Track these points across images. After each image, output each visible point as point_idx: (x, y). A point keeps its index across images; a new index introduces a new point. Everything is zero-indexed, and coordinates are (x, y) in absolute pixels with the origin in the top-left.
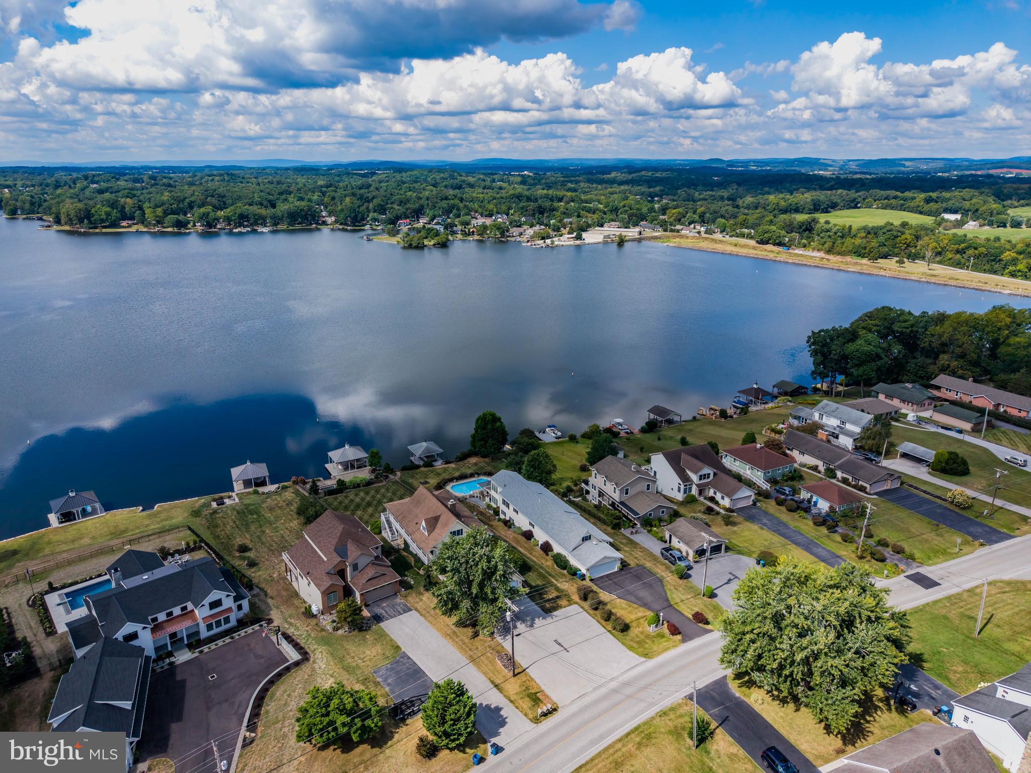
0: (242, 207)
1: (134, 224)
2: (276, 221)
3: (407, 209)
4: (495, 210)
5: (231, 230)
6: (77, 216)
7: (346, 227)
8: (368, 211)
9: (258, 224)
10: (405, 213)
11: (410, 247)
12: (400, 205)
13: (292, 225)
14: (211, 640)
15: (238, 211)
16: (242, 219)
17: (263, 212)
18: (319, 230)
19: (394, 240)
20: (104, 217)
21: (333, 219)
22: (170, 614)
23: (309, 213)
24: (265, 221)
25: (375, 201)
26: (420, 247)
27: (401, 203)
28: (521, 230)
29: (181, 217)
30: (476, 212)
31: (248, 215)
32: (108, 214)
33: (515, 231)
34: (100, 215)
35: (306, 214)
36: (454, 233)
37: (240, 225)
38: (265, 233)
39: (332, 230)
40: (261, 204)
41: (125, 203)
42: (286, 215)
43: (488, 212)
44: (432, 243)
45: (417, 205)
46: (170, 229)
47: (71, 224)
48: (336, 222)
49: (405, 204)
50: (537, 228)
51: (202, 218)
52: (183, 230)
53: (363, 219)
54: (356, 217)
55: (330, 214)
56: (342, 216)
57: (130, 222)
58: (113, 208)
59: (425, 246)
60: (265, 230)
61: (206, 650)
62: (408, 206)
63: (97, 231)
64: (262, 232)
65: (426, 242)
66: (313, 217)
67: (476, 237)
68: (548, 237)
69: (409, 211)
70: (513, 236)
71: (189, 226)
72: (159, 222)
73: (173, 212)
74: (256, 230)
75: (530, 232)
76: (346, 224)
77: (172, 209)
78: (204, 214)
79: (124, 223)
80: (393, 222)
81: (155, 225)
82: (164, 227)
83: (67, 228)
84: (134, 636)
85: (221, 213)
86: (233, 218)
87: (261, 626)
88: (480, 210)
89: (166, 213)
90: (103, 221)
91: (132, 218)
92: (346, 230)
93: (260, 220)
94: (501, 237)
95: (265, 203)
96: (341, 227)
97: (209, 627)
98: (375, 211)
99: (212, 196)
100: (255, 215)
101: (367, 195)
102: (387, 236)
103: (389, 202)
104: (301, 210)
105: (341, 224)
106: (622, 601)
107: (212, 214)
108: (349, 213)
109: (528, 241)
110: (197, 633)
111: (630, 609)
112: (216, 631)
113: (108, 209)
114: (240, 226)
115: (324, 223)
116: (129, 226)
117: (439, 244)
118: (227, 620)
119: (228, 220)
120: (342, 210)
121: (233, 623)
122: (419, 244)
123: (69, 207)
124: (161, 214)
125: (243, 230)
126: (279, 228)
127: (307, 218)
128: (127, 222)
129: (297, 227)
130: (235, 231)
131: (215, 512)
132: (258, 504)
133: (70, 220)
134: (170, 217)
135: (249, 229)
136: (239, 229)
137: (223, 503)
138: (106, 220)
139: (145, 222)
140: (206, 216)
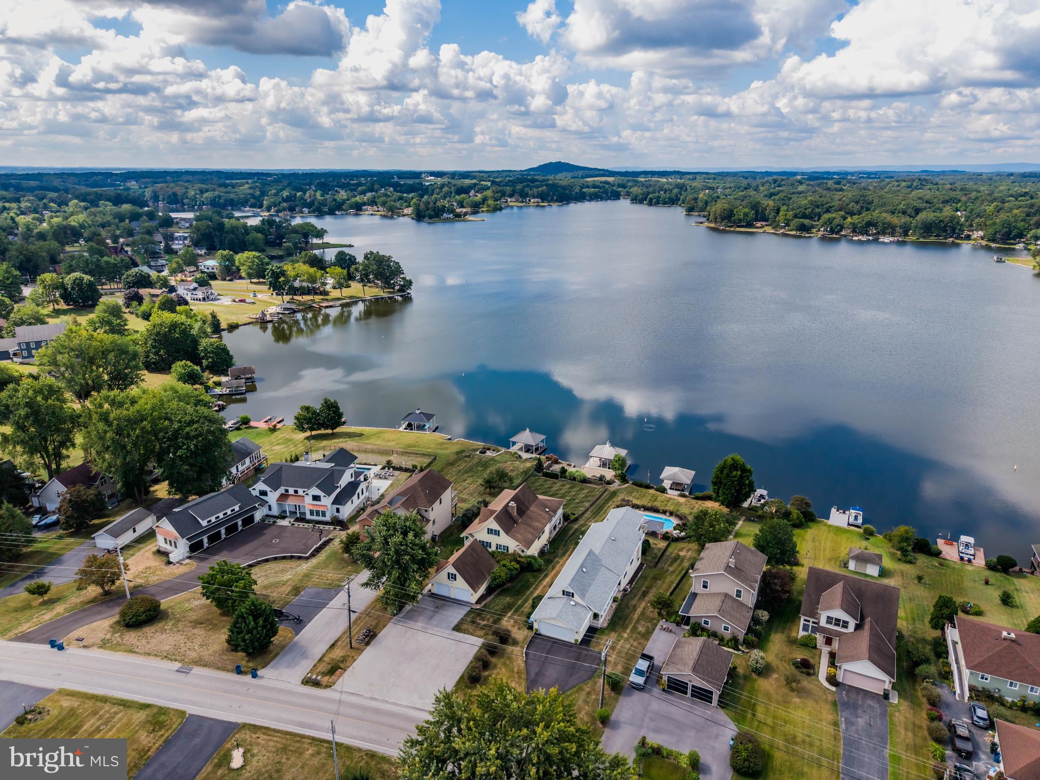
0: (875, 215)
1: (767, 225)
2: (906, 230)
5: (852, 238)
6: (720, 215)
7: (991, 244)
9: (884, 233)
13: (924, 237)
14: (308, 522)
15: (866, 219)
16: (869, 227)
17: (895, 220)
18: (958, 245)
19: (1032, 264)
20: (742, 217)
21: (981, 233)
22: (296, 492)
23: (950, 224)
24: (893, 230)
29: (806, 222)
31: (877, 223)
32: (746, 215)
34: (739, 215)
35: (946, 226)
37: (865, 233)
38: (887, 243)
40: (904, 213)
42: (919, 225)
46: (794, 233)
47: (716, 222)
48: (983, 237)
51: (826, 223)
52: (804, 234)
53: (1019, 236)
54: (1010, 233)
55: (981, 227)
56: (992, 230)
57: (764, 223)
58: (753, 210)
60: (888, 240)
61: (296, 525)
63: (732, 229)
64: (883, 243)
66: (954, 229)
71: (813, 231)
72: (787, 225)
73: (804, 216)
74: (878, 239)
76: (994, 242)
78: (829, 219)
79: (759, 224)
81: (782, 228)
82: (790, 231)
83: (713, 225)
84: (264, 493)
85: (849, 220)
86: (859, 225)
87: (335, 528)
89: (796, 216)
90: (740, 220)
91: (767, 221)
93: (888, 230)
95: (909, 211)
96: (986, 244)
97: (312, 513)
99: (857, 202)
100: (884, 224)
104: (941, 221)
105: (988, 240)
106: (523, 665)
107: (838, 221)
108: (1002, 228)
110: (304, 514)
111: (516, 676)
112: (315, 518)
114: (862, 234)
115: (968, 237)
116: (762, 227)
118: (324, 514)
119: (854, 227)
120: (994, 224)
121: (328, 518)
123: (717, 207)
124: (792, 217)
125: (864, 238)
126: (907, 239)
127: (946, 231)
128: (762, 223)
129: (933, 239)
130: (855, 238)
131: (469, 456)
132: (499, 462)
133: (716, 218)
134: (796, 220)
135: (871, 238)
136: (860, 237)
137: (485, 452)
138: (743, 220)
139: (775, 224)
140: (830, 221)
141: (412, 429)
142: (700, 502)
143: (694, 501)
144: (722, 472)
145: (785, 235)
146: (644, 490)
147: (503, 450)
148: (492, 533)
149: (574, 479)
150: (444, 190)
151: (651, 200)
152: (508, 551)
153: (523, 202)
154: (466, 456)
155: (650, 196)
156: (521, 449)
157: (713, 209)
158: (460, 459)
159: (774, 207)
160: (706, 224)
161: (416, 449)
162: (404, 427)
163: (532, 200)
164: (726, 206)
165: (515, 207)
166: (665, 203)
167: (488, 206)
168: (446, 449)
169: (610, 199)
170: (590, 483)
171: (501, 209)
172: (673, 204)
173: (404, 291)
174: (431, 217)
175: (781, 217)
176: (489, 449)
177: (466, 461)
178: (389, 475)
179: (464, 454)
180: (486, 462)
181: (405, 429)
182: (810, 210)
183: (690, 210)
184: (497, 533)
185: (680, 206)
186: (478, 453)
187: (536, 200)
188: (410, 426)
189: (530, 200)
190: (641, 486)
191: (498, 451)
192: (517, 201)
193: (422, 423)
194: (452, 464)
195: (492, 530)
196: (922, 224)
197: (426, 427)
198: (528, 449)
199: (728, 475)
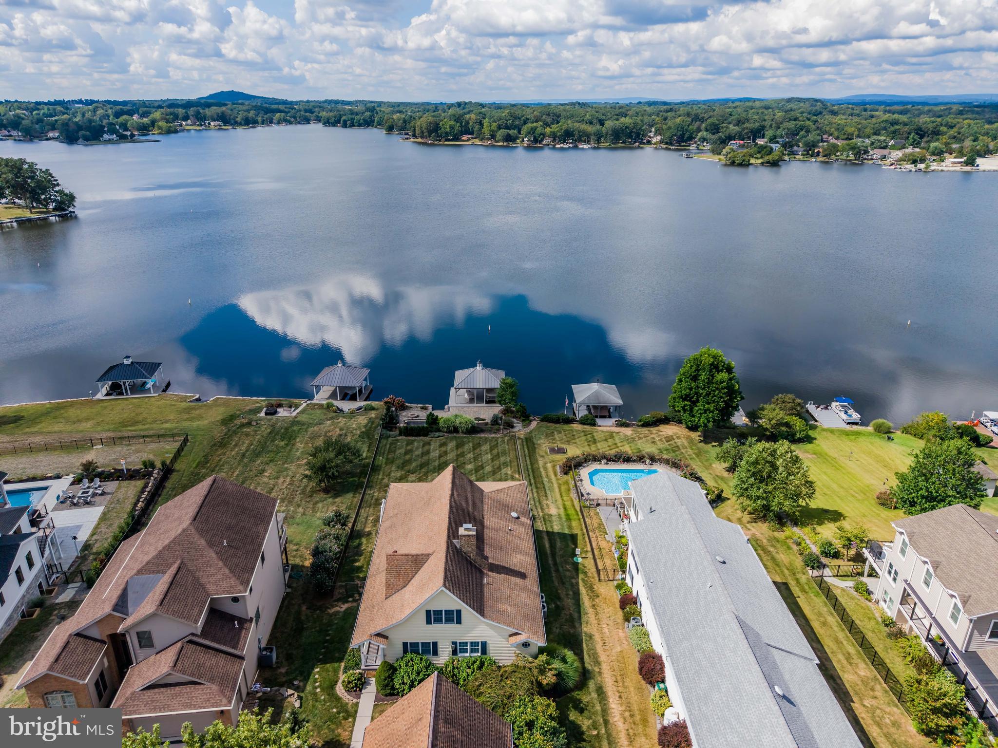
0: (569, 124)
1: (473, 138)
2: (599, 137)
3: (744, 129)
4: (856, 133)
5: (554, 146)
6: (427, 129)
7: (670, 147)
8: (699, 130)
9: (581, 140)
10: (740, 133)
11: (733, 163)
12: (737, 125)
13: (615, 143)
15: (565, 127)
16: (567, 135)
17: (589, 129)
18: (642, 148)
19: (716, 158)
20: (448, 130)
21: (659, 138)
23: (634, 130)
24: (588, 137)
25: (709, 121)
26: (744, 164)
27: (738, 123)
28: (885, 152)
29: (511, 132)
30: (831, 135)
31: (573, 132)
32: (452, 127)
33: (876, 153)
34: (445, 128)
35: (631, 132)
36: (793, 153)
37: (564, 141)
38: (586, 149)
39: (656, 148)
40: (591, 123)
41: (470, 119)
42: (610, 132)
43: (846, 136)
44: (760, 161)
45: (757, 125)
46: (501, 144)
47: (422, 137)
48: (661, 142)
49: (744, 123)
50: (909, 150)
51: (529, 133)
52: (511, 144)
53: (691, 138)
54: (683, 135)
55: (658, 132)
56: (668, 134)
57: (470, 136)
58: (457, 122)
59: (752, 164)
60: (586, 146)
62: (747, 125)
63: (440, 143)
65: (752, 161)
66: (638, 135)
67: (821, 158)
68: (922, 161)
69: (746, 131)
70: (872, 159)
71: (518, 141)
72: (493, 137)
73: (507, 127)
74: (577, 146)
75: (897, 154)
76: (671, 144)
77: (506, 124)
78: (532, 128)
79: (465, 137)
80: (724, 142)
81: (489, 139)
82: (497, 142)
83: (420, 140)
85: (548, 130)
86: (559, 134)
88: (836, 134)
89: (499, 128)
90: (447, 134)
91: (472, 133)
92: (670, 149)
93: (584, 137)
94: (855, 160)
95: (595, 121)
96: (664, 146)
98: (707, 130)
99: (548, 115)
100: (579, 132)
101: (703, 115)
102: (711, 154)
103: (725, 122)
104: (627, 127)
105: (666, 143)
107: (538, 131)
108: (675, 131)
109: (892, 165)
113: (452, 123)
114: (563, 143)
115: (649, 142)
116: (469, 140)
117: (768, 162)
119: (554, 136)
120: (669, 128)
122: (743, 161)
124: (495, 129)
125: (566, 146)
126: (602, 145)
127: (631, 137)
128: (467, 136)
129: (620, 145)
130: (557, 146)
131: (249, 424)
132: (310, 425)
133: (422, 132)
134: (501, 130)
135: (571, 145)
136: (562, 145)
137: (275, 412)
138: (450, 133)
139: (481, 136)
140: (533, 130)
141: (121, 394)
142: (654, 430)
143: (645, 430)
144: (695, 378)
145: (492, 146)
146: (566, 427)
147: (304, 404)
148: (438, 620)
149: (456, 430)
150: (98, 112)
151: (345, 122)
152: (484, 652)
153: (201, 125)
154: (243, 425)
155: (344, 118)
156: (333, 395)
157: (419, 123)
158: (235, 432)
159: (477, 119)
160: (412, 140)
161: (141, 427)
162: (104, 391)
163: (212, 124)
164: (431, 119)
165: (192, 131)
166: (360, 125)
167: (160, 128)
168: (200, 417)
169: (299, 123)
170: (482, 431)
171: (176, 132)
172: (368, 126)
173: (64, 210)
174: (87, 139)
175: (486, 130)
176: (280, 406)
177: (247, 435)
178: (94, 495)
179: (238, 422)
180: (287, 429)
181: (107, 395)
182: (511, 122)
183: (390, 129)
184: (453, 617)
185: (376, 127)
186: (262, 414)
187: (217, 123)
188: (116, 389)
189: (209, 124)
190: (557, 421)
191: (297, 406)
192: (194, 124)
193: (139, 381)
194: (222, 444)
195: (438, 613)
196: (612, 130)
197: (149, 386)
198: (347, 394)
199: (710, 382)
